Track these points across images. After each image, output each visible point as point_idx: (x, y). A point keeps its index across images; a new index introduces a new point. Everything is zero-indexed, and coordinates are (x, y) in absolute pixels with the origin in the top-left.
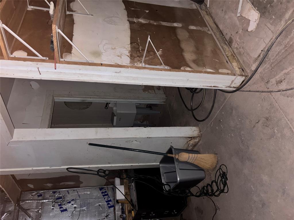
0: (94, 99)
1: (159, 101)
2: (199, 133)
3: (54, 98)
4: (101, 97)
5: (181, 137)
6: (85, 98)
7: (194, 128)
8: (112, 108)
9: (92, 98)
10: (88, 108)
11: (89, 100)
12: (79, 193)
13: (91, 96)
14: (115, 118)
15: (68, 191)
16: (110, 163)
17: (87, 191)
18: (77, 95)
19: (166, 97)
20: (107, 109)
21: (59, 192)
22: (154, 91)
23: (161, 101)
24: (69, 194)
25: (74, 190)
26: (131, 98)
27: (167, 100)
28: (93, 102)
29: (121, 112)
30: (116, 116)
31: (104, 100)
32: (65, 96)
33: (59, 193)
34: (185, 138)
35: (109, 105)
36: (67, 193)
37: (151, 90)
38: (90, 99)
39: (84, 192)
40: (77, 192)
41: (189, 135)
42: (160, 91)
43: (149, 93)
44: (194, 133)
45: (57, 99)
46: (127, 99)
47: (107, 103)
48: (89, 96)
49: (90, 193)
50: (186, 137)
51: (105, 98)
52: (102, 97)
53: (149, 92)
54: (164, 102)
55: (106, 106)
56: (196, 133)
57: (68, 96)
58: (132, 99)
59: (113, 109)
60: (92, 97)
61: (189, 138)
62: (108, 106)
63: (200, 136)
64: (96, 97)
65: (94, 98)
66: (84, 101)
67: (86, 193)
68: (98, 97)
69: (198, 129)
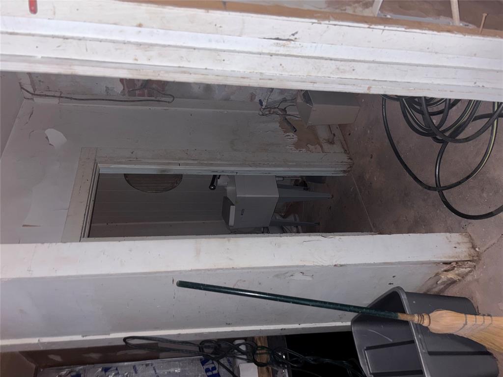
0: (188, 167)
1: (334, 169)
2: (472, 251)
3: (98, 165)
4: (202, 162)
5: (422, 263)
7: (456, 237)
8: (224, 188)
9: (183, 164)
10: (173, 187)
11: (175, 169)
12: (157, 371)
13: (180, 159)
14: (233, 209)
15: (134, 367)
16: (229, 324)
17: (175, 367)
18: (148, 159)
19: (349, 161)
20: (214, 189)
21: (115, 368)
22: (321, 147)
23: (337, 169)
24: (136, 372)
25: (147, 365)
26: (270, 164)
27: (351, 167)
28: (185, 174)
29: (247, 196)
30: (233, 205)
31: (207, 170)
32: (123, 160)
33: (117, 372)
34: (435, 265)
35: (217, 182)
36: (133, 371)
37: (312, 145)
38: (178, 168)
39: (168, 369)
40: (155, 369)
41: (445, 257)
42: (335, 146)
43: (309, 152)
44: (457, 250)
45: (105, 169)
46: (260, 167)
47: (215, 176)
48: (176, 159)
49: (182, 371)
50: (437, 263)
51: (212, 165)
52: (206, 162)
53: (309, 150)
54: (344, 171)
55: (212, 184)
56: (464, 250)
57: (130, 162)
58: (270, 166)
59: (226, 190)
60: (183, 162)
61: (445, 263)
62: (215, 184)
63: (475, 258)
64: (192, 162)
65: (187, 164)
67: (172, 370)
68: (196, 162)
69: (466, 240)
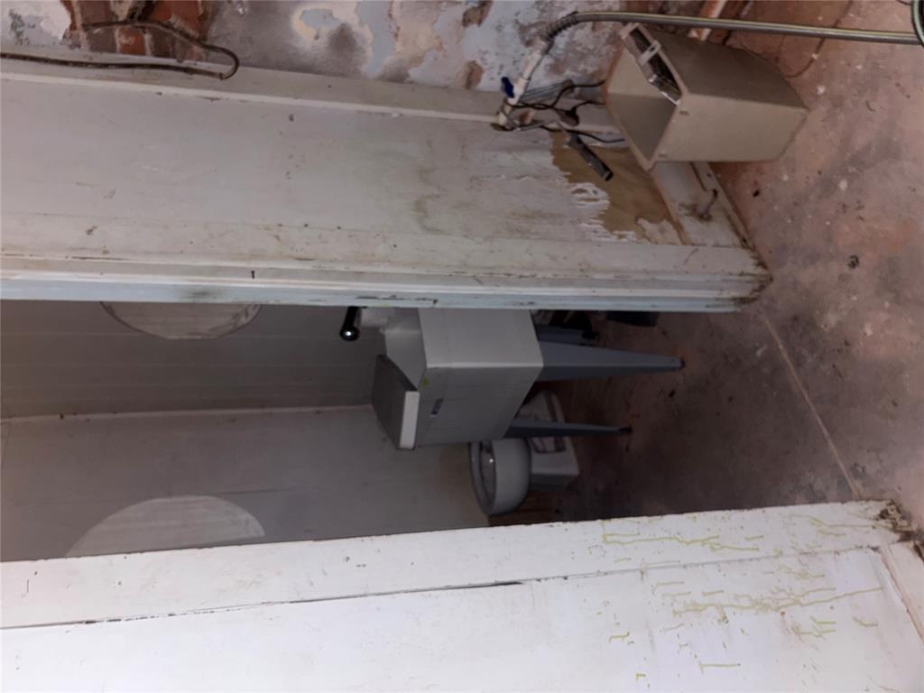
0: (280, 284)
1: (714, 294)
4: (327, 266)
6: (216, 271)
9: (267, 273)
10: (238, 328)
14: (412, 401)
18: (147, 253)
19: (760, 271)
20: (353, 337)
22: (677, 226)
23: (725, 295)
26: (540, 275)
27: (760, 288)
29: (455, 365)
32: (57, 258)
35: (361, 316)
37: (651, 221)
42: (713, 226)
43: (645, 241)
46: (508, 284)
48: (241, 257)
51: (359, 276)
52: (341, 268)
53: (644, 236)
54: (742, 301)
55: (348, 324)
57: (82, 260)
58: (539, 282)
60: (263, 265)
62: (355, 324)
64: (294, 266)
65: (279, 273)
66: (204, 293)
68: (307, 266)
